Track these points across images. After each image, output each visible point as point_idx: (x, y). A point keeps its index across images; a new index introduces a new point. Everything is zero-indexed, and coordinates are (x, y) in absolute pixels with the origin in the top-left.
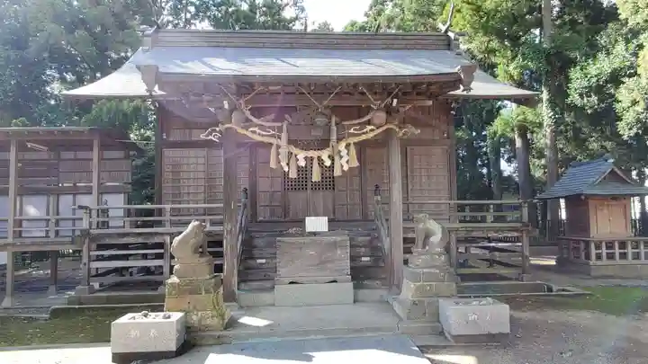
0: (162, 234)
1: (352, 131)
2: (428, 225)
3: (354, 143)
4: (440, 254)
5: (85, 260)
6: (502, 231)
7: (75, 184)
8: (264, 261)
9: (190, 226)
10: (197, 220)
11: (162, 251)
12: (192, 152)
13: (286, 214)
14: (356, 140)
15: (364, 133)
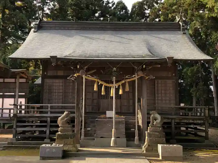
0: (47, 117)
1: (127, 77)
2: (155, 116)
3: (128, 82)
4: (159, 127)
5: (14, 127)
6: (196, 120)
7: (3, 94)
8: (90, 129)
9: (65, 113)
10: (67, 111)
11: (46, 124)
12: (57, 81)
13: (99, 110)
14: (129, 80)
15: (132, 78)
